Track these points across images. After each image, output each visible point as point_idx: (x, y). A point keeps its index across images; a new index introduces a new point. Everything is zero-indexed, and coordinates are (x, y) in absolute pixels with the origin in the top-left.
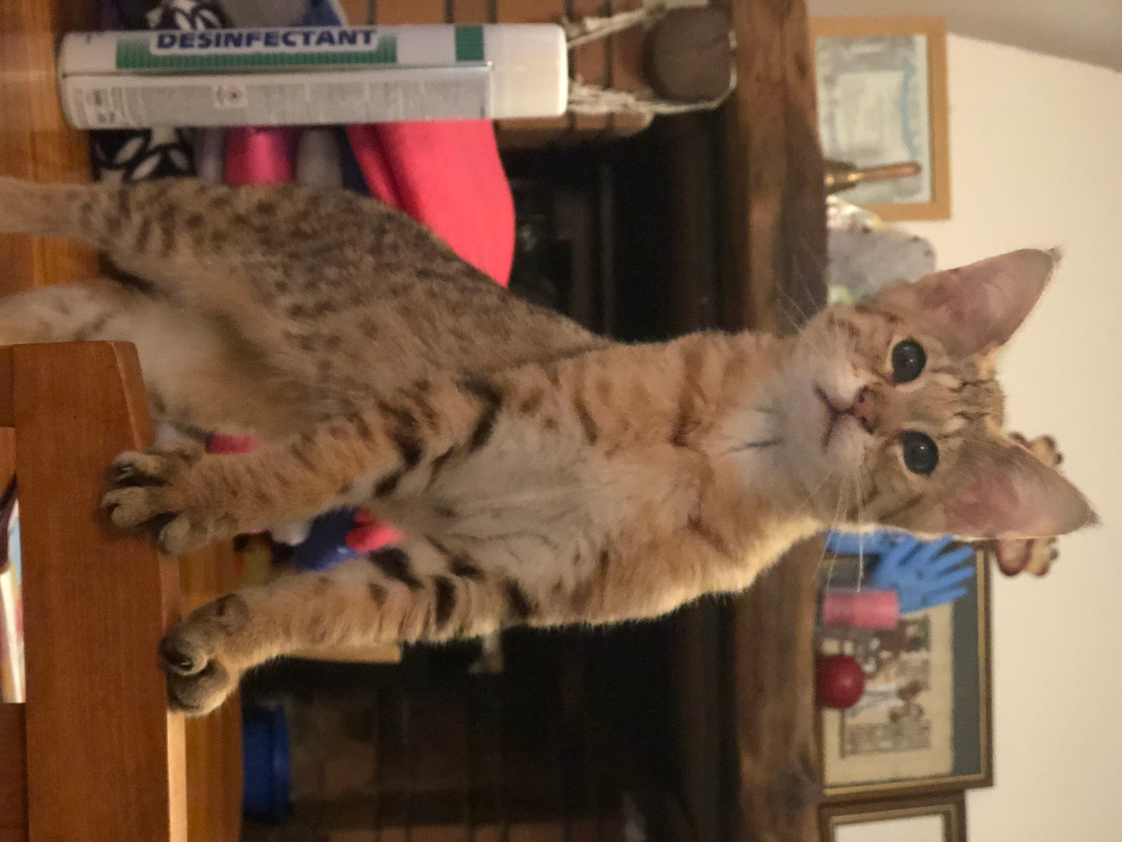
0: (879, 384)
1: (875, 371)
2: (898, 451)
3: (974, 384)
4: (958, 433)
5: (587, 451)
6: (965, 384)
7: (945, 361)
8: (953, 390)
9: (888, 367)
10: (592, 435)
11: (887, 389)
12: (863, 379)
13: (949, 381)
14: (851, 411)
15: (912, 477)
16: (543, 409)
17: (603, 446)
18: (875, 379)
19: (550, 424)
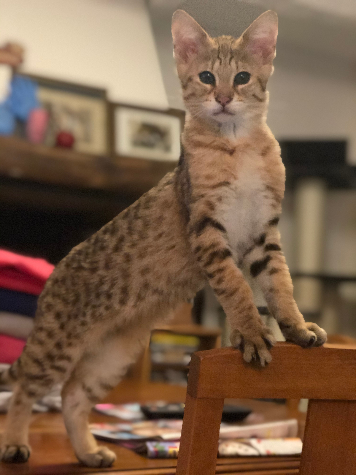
0: (215, 93)
1: (209, 93)
2: (240, 87)
3: (219, 53)
4: (237, 63)
5: (233, 186)
6: (218, 57)
7: (210, 63)
8: (221, 63)
9: (208, 86)
10: (226, 183)
11: (217, 90)
12: (212, 98)
13: (217, 64)
14: (223, 106)
15: (251, 81)
16: (214, 201)
17: (231, 180)
18: (212, 94)
19: (220, 199)
